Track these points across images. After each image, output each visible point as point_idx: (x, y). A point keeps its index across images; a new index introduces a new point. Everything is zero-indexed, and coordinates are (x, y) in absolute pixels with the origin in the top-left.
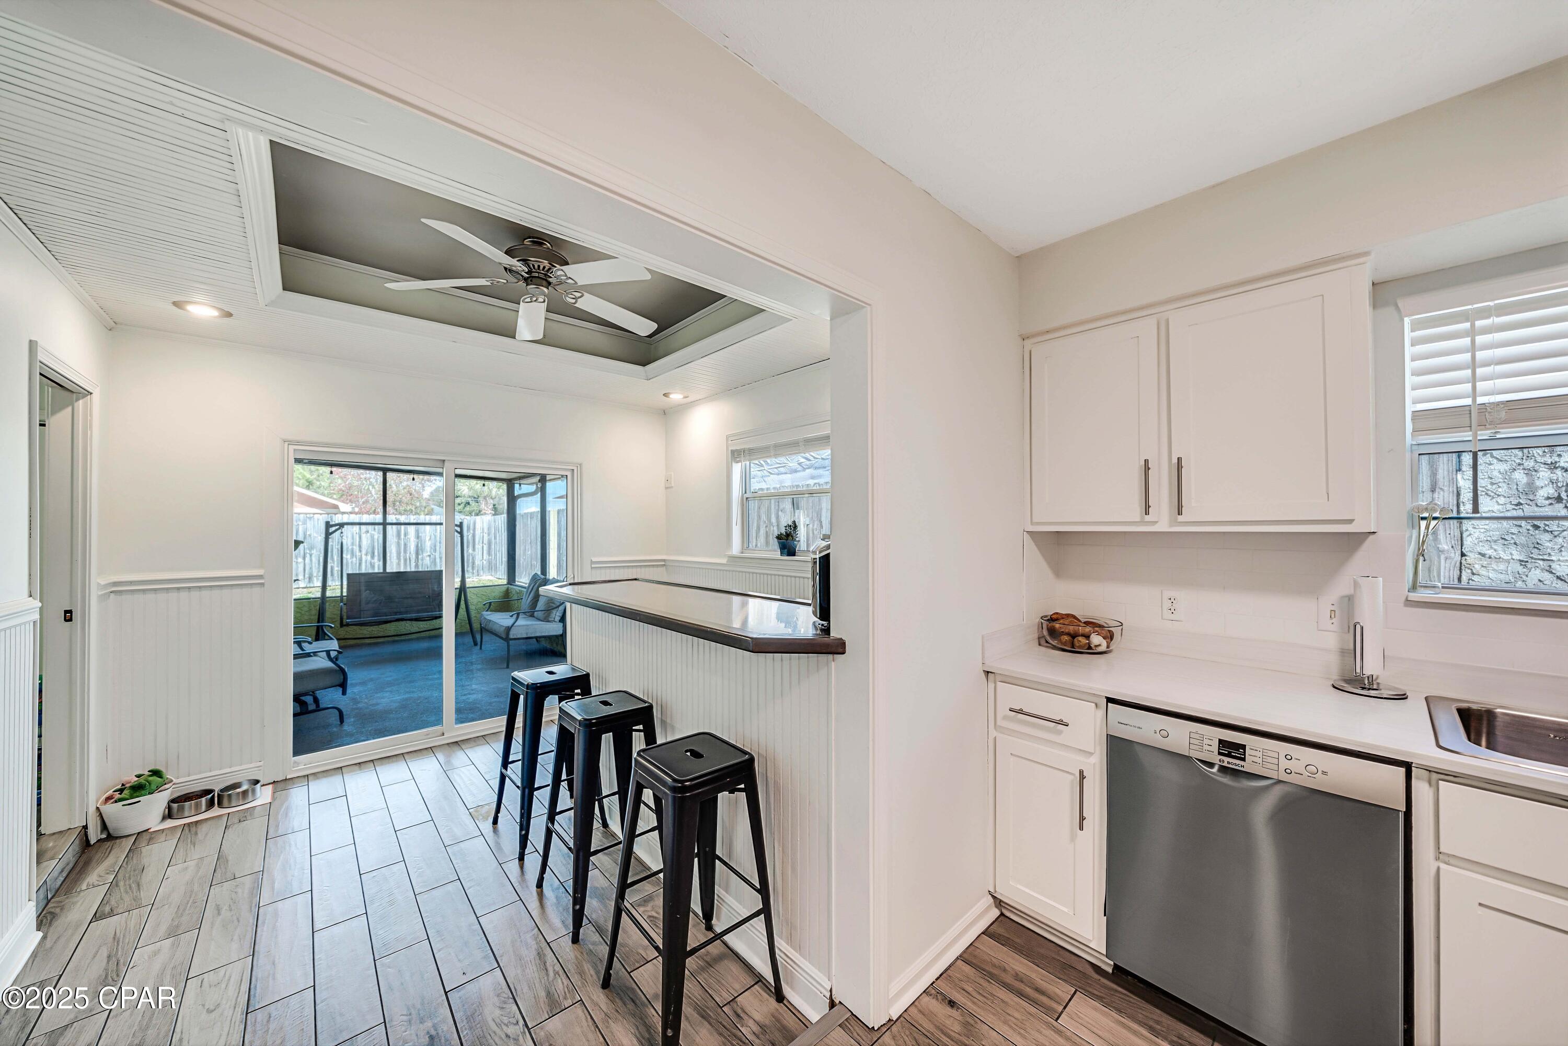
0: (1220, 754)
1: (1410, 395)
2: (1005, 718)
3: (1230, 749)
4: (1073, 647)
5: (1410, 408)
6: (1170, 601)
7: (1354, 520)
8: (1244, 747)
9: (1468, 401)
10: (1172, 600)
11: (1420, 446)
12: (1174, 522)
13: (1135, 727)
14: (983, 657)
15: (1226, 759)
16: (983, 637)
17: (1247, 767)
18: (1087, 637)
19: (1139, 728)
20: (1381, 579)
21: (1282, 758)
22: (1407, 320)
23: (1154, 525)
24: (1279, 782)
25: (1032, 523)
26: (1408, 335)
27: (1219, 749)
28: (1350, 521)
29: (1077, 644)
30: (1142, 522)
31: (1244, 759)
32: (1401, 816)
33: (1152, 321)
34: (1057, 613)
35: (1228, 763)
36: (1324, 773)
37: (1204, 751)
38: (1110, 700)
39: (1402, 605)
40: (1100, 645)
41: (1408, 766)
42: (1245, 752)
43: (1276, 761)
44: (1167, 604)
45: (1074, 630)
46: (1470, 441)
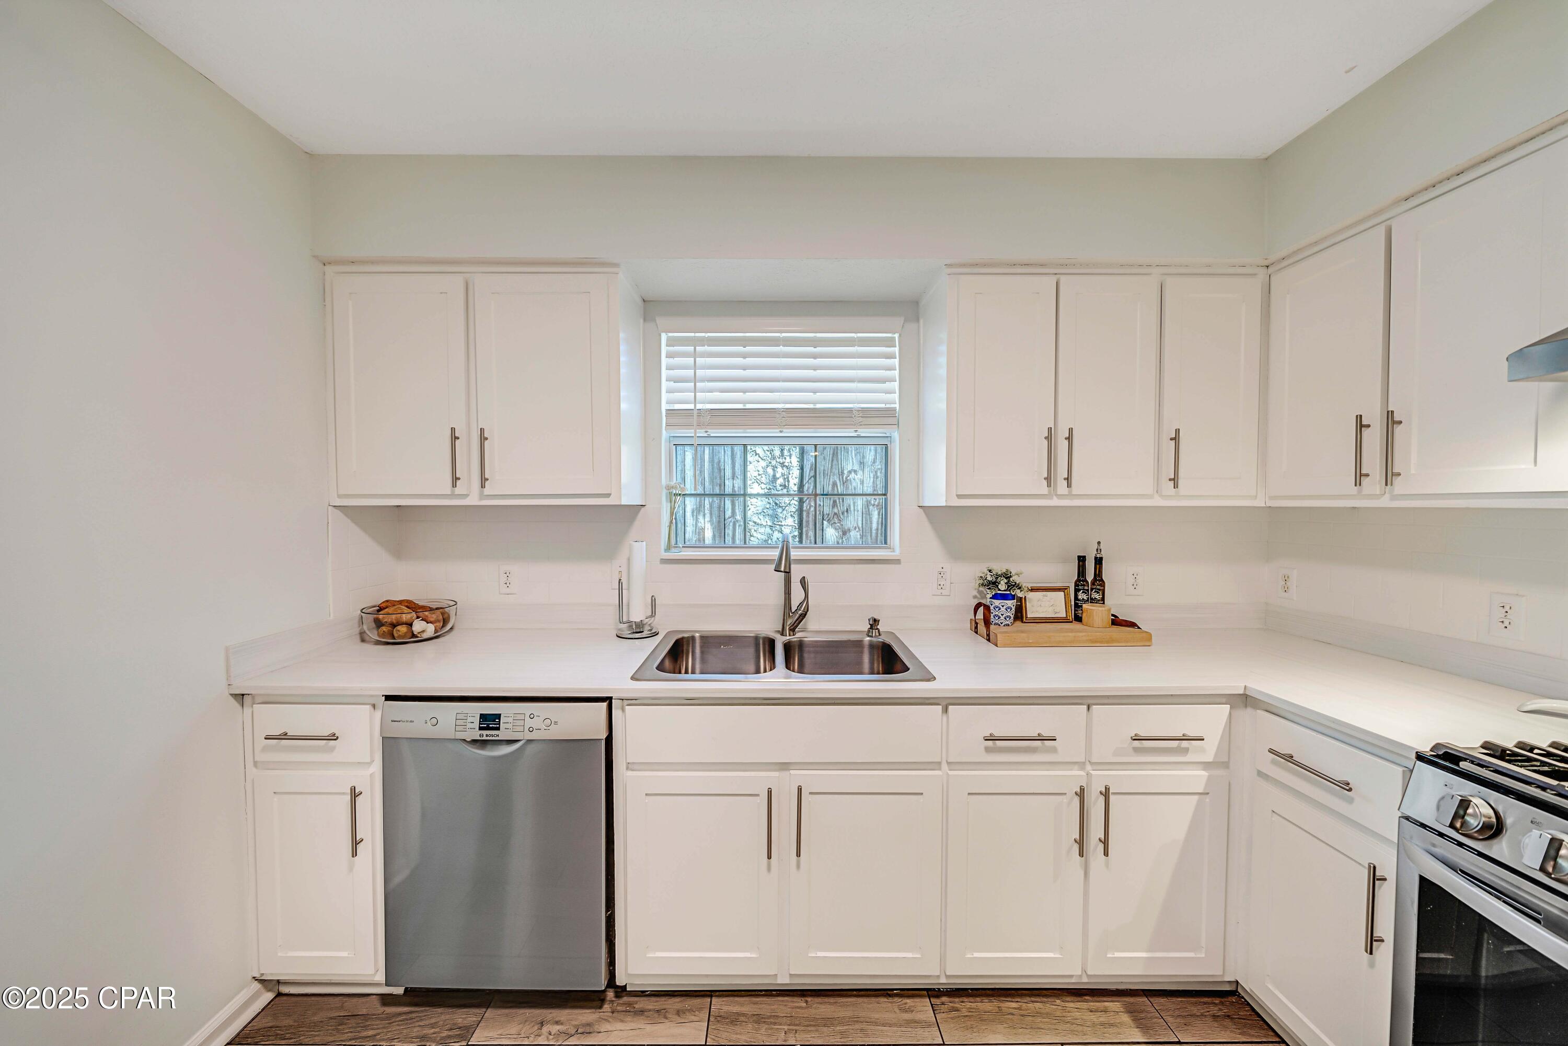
0: (481, 729)
1: (664, 396)
2: (265, 749)
3: (489, 722)
4: (394, 638)
5: (664, 407)
6: (506, 575)
7: (611, 494)
8: (499, 716)
9: (691, 406)
10: (508, 574)
11: (675, 438)
12: (482, 497)
13: (407, 721)
14: (228, 677)
15: (485, 732)
16: (227, 649)
17: (502, 734)
18: (410, 625)
19: (411, 721)
20: (644, 543)
21: (527, 718)
22: (664, 337)
23: (464, 499)
24: (530, 741)
25: (339, 496)
26: (664, 349)
27: (480, 724)
28: (608, 495)
29: (396, 635)
30: (452, 496)
31: (498, 729)
32: (603, 743)
33: (459, 281)
34: (387, 601)
35: (487, 736)
36: (556, 723)
37: (467, 730)
38: (388, 698)
39: (659, 563)
40: (423, 631)
41: (609, 700)
42: (500, 722)
43: (521, 723)
44: (503, 578)
45: (396, 619)
46: (693, 437)
